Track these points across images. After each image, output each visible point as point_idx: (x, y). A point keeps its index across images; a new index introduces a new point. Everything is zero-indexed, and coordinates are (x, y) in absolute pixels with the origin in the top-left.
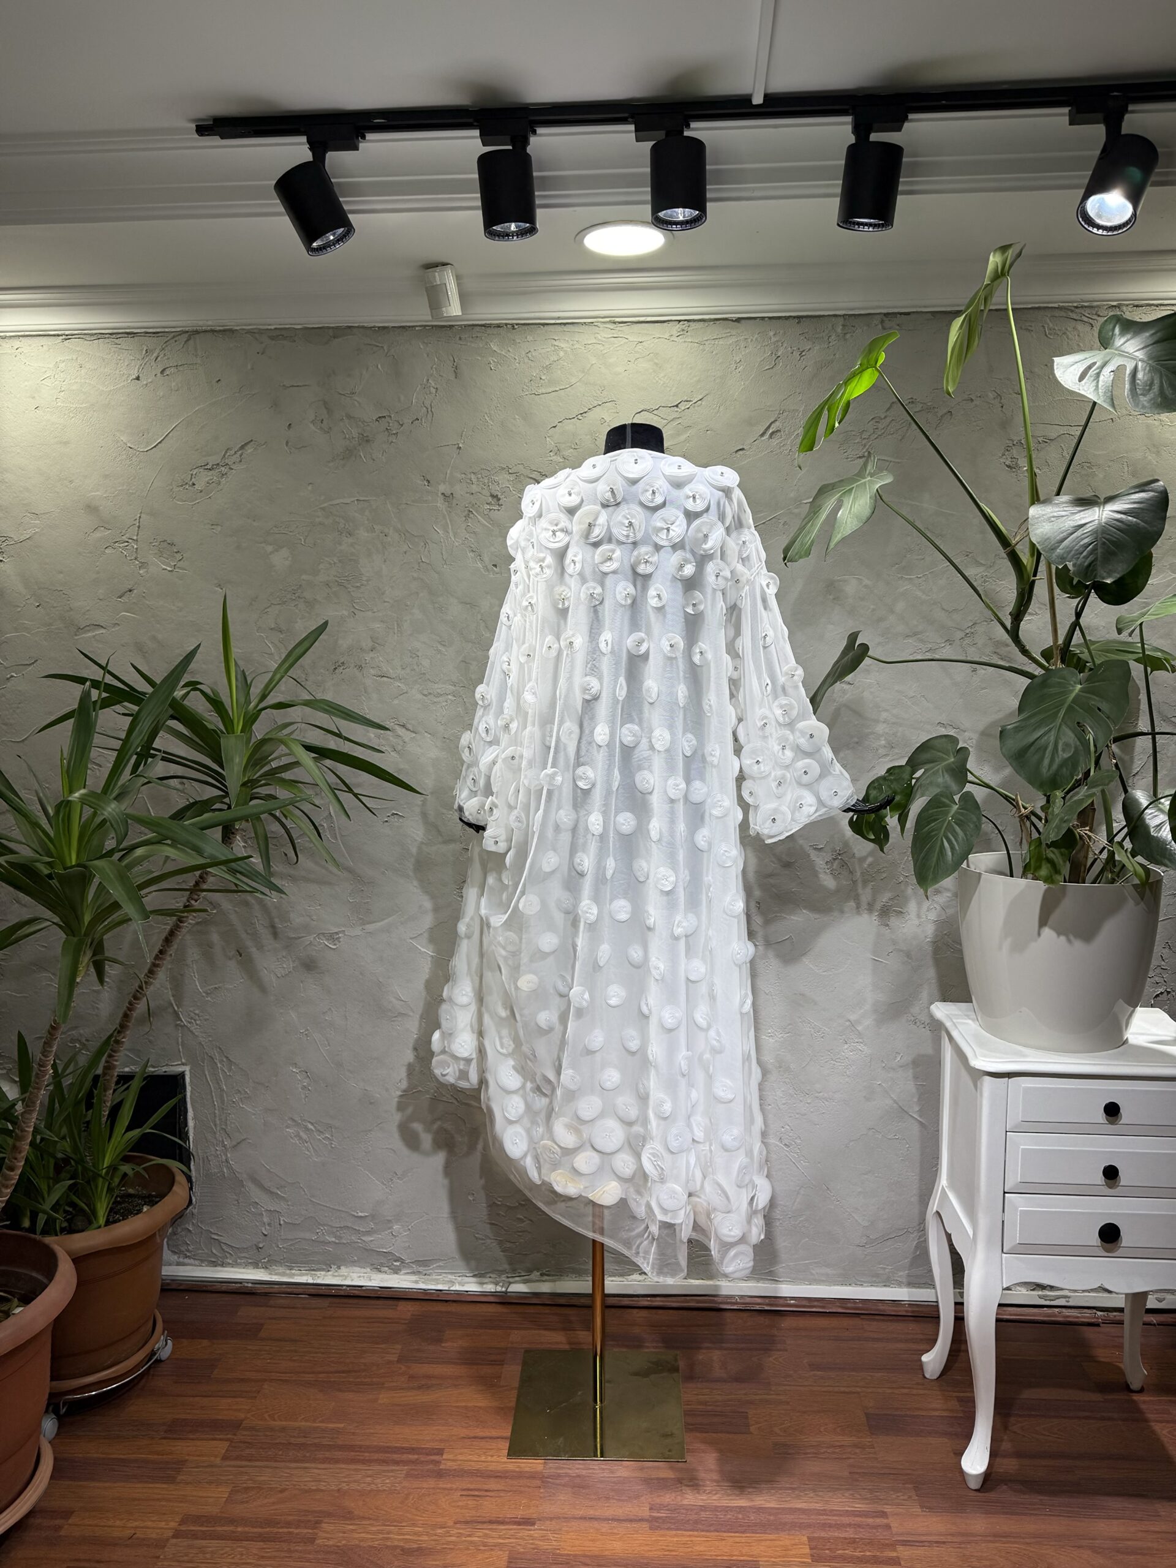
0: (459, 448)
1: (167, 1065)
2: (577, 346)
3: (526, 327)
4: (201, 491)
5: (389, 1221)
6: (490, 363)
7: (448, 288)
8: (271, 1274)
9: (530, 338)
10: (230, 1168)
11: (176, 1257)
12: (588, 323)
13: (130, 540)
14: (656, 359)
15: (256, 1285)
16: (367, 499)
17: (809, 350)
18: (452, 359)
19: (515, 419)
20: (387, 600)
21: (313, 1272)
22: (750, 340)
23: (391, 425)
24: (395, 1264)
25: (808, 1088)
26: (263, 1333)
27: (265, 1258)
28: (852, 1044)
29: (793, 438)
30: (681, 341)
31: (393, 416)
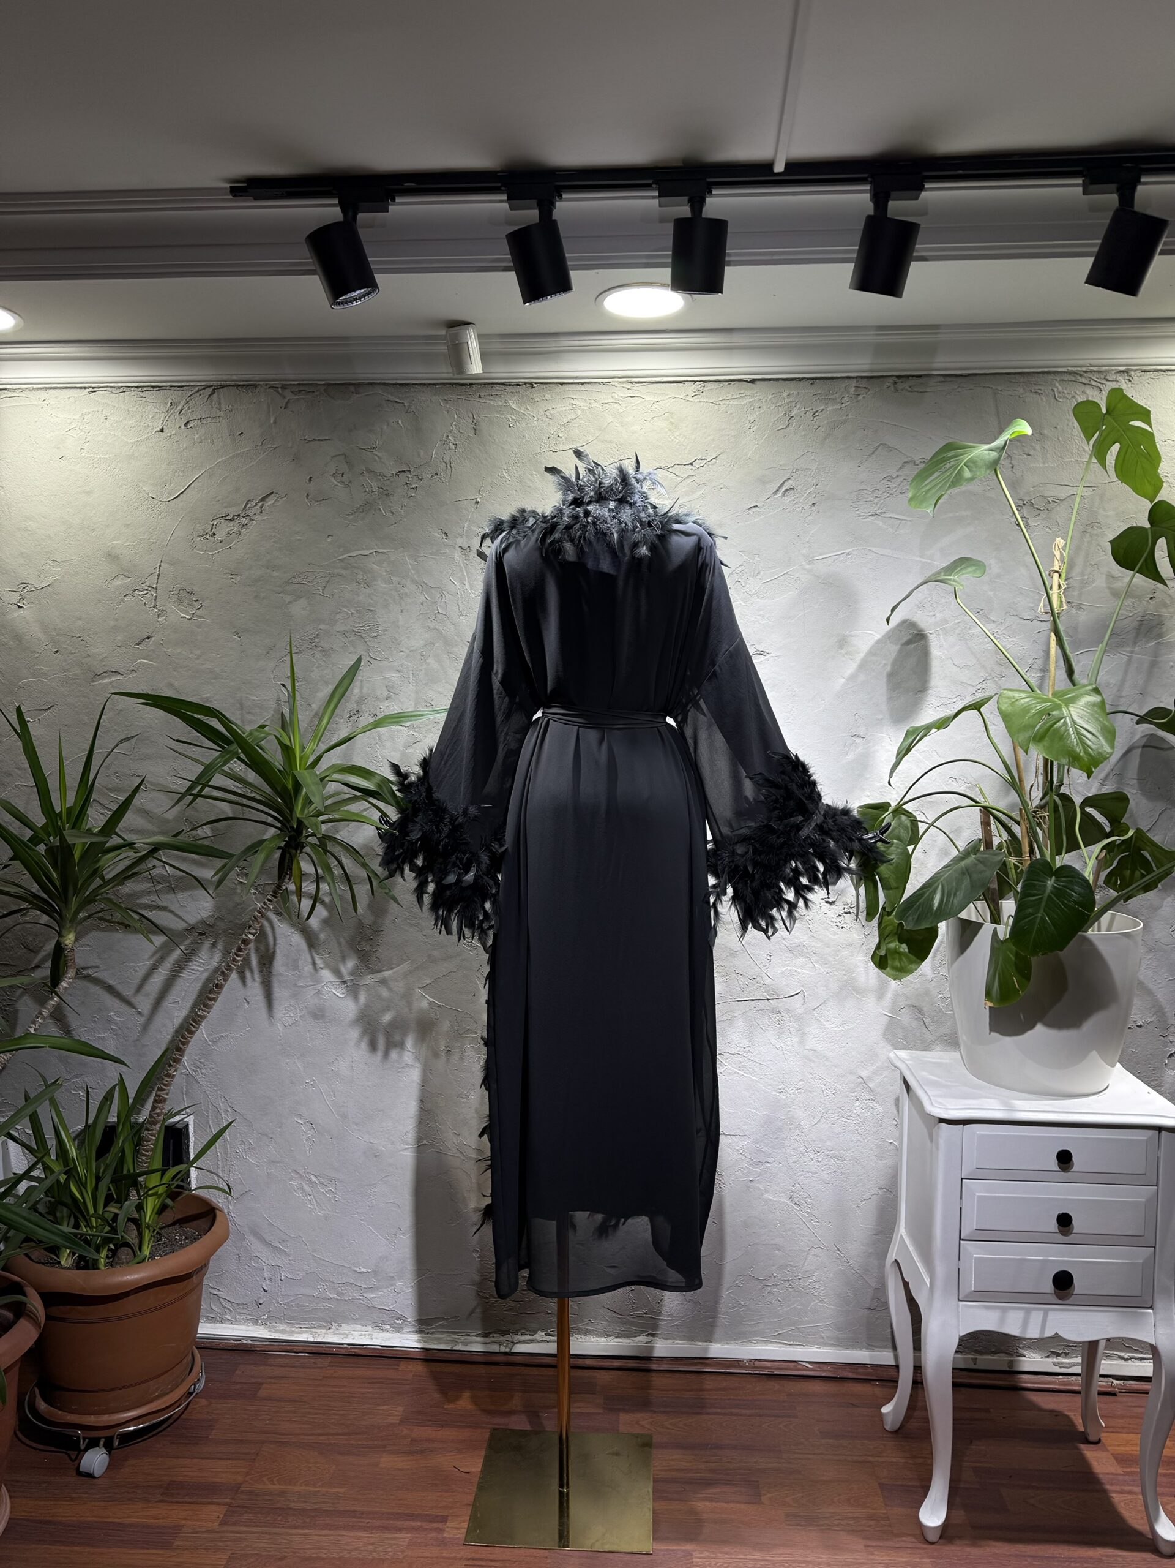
0: (477, 501)
2: (595, 405)
3: (545, 386)
4: (221, 542)
5: (393, 1278)
6: (508, 421)
7: (470, 346)
8: (270, 1332)
9: (548, 397)
12: (607, 382)
13: (150, 589)
14: (672, 418)
15: (255, 1343)
16: (385, 551)
17: (822, 410)
18: (471, 416)
19: (532, 475)
20: (404, 650)
21: (313, 1330)
22: (764, 401)
23: (410, 479)
24: (397, 1322)
25: (820, 1146)
26: (262, 1393)
27: (264, 1315)
28: (864, 1101)
29: (805, 495)
30: (697, 401)
31: (412, 471)
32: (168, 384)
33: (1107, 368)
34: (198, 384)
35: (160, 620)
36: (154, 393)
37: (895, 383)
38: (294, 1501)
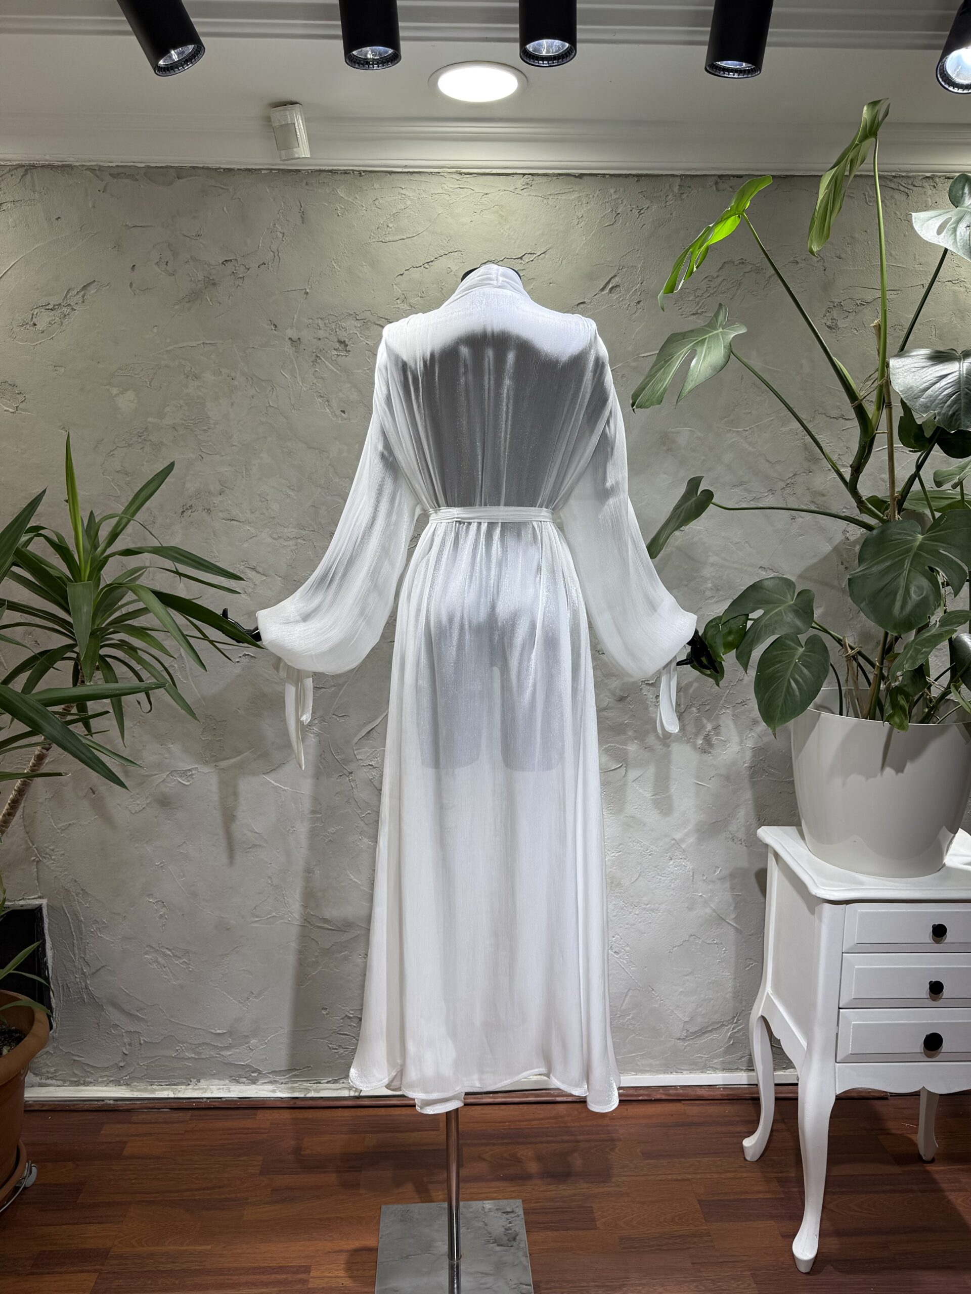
0: (307, 293)
1: (23, 899)
2: (424, 195)
3: (373, 175)
4: (43, 332)
5: (247, 1036)
6: (337, 209)
7: (297, 128)
8: (132, 1091)
9: (377, 186)
10: (90, 994)
11: (38, 1079)
14: (501, 211)
15: (118, 1102)
16: (213, 342)
17: (648, 208)
18: (299, 204)
19: (362, 266)
20: (234, 444)
21: (173, 1087)
22: (591, 196)
23: (237, 268)
24: (253, 1075)
25: (637, 901)
26: (127, 1151)
27: (126, 1076)
28: (677, 860)
29: (631, 292)
30: (526, 194)
31: (239, 259)
33: (915, 173)
34: (9, 163)
37: (716, 183)
38: (162, 1263)
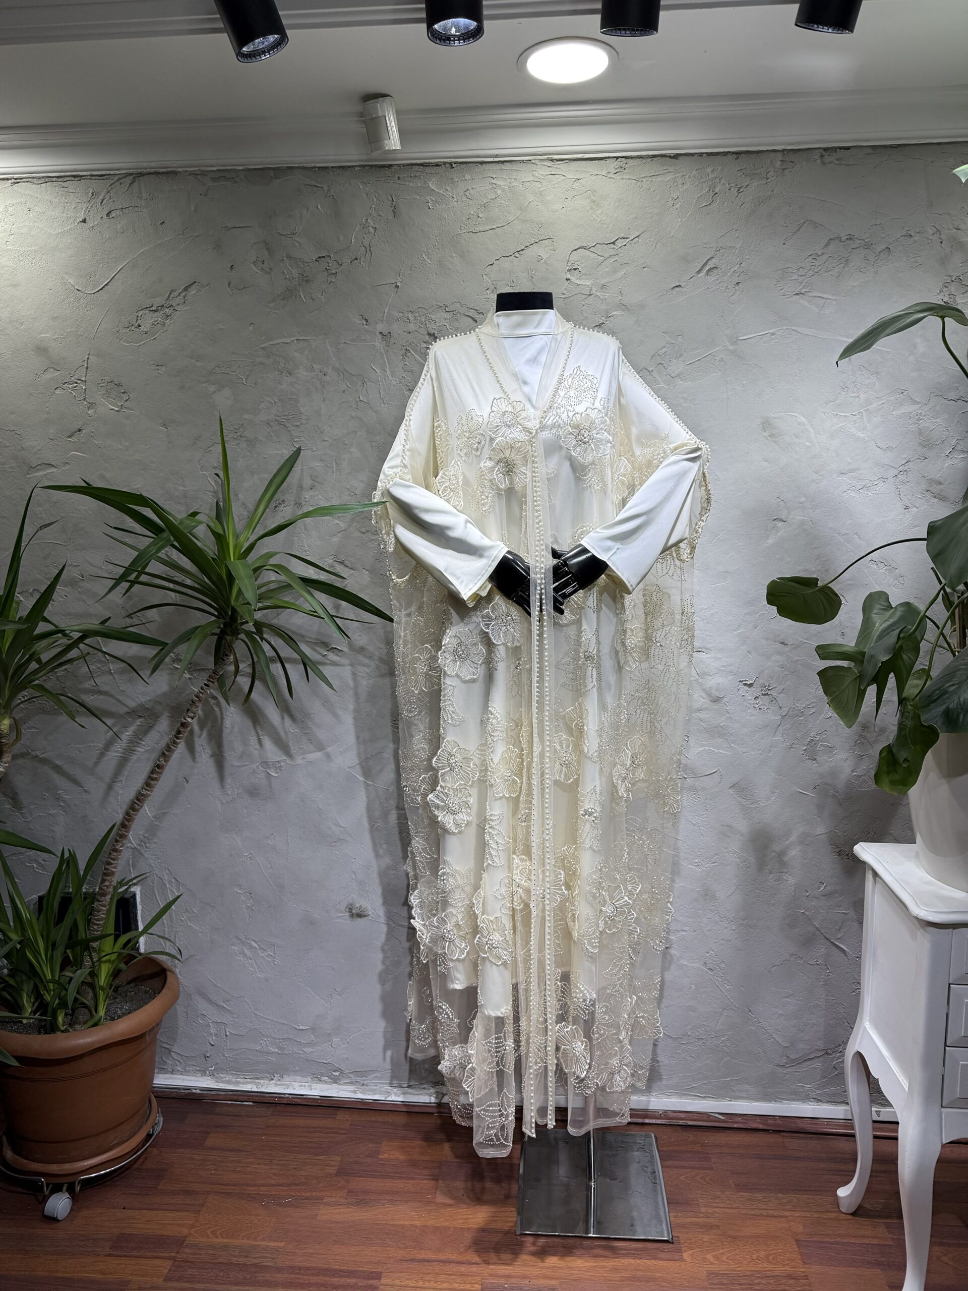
0: (397, 287)
2: (515, 184)
3: (464, 166)
4: (147, 333)
5: (329, 1034)
6: (428, 202)
7: (387, 120)
8: (217, 1082)
9: (468, 177)
13: (79, 382)
14: (594, 196)
15: (204, 1092)
16: (306, 338)
17: (747, 186)
18: (390, 198)
19: (452, 257)
20: (325, 439)
21: (257, 1081)
22: (687, 177)
23: (330, 265)
24: (335, 1074)
25: (734, 915)
26: (209, 1142)
27: (212, 1067)
28: (777, 873)
29: (729, 274)
30: (618, 178)
31: (332, 256)
32: (89, 173)
34: (118, 172)
35: (89, 412)
36: (76, 183)
37: (822, 156)
